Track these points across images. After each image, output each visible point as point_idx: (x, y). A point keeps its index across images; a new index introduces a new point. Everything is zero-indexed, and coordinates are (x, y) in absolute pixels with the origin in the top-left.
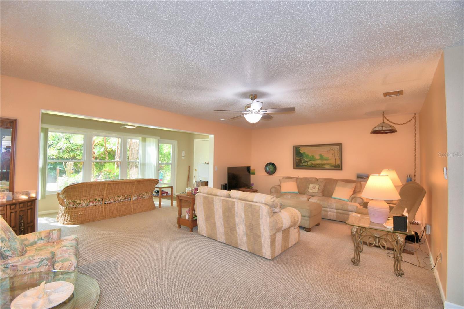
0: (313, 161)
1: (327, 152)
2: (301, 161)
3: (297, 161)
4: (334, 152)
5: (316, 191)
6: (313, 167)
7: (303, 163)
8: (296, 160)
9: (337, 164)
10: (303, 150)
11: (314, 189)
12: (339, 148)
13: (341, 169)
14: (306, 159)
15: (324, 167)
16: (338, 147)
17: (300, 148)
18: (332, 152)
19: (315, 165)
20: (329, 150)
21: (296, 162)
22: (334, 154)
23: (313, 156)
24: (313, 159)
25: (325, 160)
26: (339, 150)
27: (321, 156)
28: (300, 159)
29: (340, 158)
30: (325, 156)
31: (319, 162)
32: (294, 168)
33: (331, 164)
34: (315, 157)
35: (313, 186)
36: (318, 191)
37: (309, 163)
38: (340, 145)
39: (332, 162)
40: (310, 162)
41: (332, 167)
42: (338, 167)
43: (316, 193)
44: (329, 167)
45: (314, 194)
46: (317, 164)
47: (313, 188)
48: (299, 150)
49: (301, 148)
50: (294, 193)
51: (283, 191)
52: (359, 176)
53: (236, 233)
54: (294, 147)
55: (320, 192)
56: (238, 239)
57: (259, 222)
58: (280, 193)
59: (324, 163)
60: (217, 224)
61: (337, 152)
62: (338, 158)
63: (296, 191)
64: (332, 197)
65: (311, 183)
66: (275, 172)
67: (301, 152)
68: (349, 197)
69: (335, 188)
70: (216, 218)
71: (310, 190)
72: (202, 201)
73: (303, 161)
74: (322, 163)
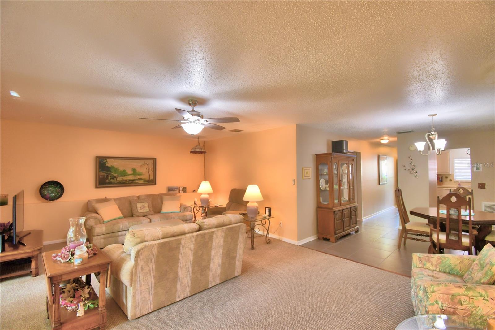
0: (125, 176)
1: (141, 166)
2: (107, 176)
3: (101, 177)
4: (148, 167)
5: (147, 209)
6: (124, 183)
7: (111, 179)
8: (99, 176)
9: (150, 179)
10: (110, 163)
11: (144, 208)
12: (153, 163)
13: (154, 183)
14: (114, 175)
15: (137, 183)
16: (152, 161)
17: (106, 160)
18: (146, 166)
19: (127, 181)
20: (143, 164)
21: (100, 179)
22: (148, 169)
23: (124, 171)
24: (124, 173)
25: (139, 175)
26: (153, 164)
27: (134, 170)
28: (106, 174)
29: (153, 173)
30: (139, 170)
31: (131, 177)
32: (97, 187)
33: (145, 179)
34: (127, 172)
35: (141, 205)
36: (149, 209)
37: (119, 179)
38: (154, 160)
39: (146, 177)
40: (120, 177)
41: (146, 182)
42: (152, 182)
43: (148, 212)
44: (143, 183)
46: (129, 180)
47: (142, 207)
48: (105, 163)
49: (108, 160)
50: (119, 218)
51: (106, 219)
52: (170, 189)
53: (209, 270)
54: (98, 158)
55: (151, 209)
56: (210, 277)
57: (238, 242)
58: (103, 223)
59: (137, 178)
60: (179, 277)
61: (151, 167)
62: (151, 173)
63: (121, 215)
64: (161, 212)
65: (138, 203)
66: (61, 195)
67: (109, 165)
68: (179, 208)
69: (162, 203)
70: (179, 268)
71: (139, 211)
72: (155, 254)
73: (111, 177)
74: (135, 178)
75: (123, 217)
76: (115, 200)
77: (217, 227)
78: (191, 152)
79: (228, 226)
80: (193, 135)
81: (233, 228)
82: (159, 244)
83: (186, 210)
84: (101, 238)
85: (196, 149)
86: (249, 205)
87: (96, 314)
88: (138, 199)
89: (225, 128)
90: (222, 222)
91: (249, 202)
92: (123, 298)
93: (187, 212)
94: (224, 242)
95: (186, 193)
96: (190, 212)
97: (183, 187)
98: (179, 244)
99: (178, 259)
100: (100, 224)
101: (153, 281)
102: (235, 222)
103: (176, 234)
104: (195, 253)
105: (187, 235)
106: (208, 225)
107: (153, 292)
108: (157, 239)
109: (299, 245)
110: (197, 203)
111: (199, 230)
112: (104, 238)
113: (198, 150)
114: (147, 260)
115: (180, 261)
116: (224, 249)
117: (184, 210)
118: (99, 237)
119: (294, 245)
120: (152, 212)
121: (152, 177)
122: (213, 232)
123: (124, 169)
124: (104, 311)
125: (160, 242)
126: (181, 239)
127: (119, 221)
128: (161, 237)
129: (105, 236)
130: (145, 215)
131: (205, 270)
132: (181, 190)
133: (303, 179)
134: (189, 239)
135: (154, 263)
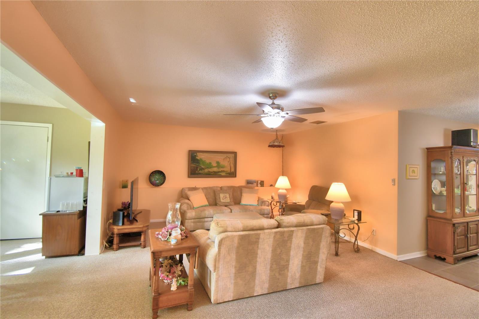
0: (210, 168)
1: (224, 159)
2: (197, 168)
3: (192, 168)
4: (230, 160)
5: (228, 200)
6: (209, 174)
7: (199, 170)
8: (191, 167)
9: (231, 171)
10: (200, 156)
11: (226, 198)
12: (234, 156)
13: (235, 176)
14: (202, 166)
15: (220, 175)
16: (233, 155)
17: (196, 153)
18: (228, 159)
19: (212, 173)
20: (226, 158)
21: (191, 170)
22: (229, 162)
23: (210, 163)
24: (210, 166)
25: (222, 167)
26: (234, 158)
27: (218, 163)
28: (196, 166)
29: (234, 166)
30: (222, 163)
31: (215, 169)
32: (189, 177)
33: (227, 171)
34: (212, 164)
35: (224, 195)
36: (230, 200)
37: (206, 171)
38: (235, 154)
39: (227, 169)
40: (207, 169)
41: (228, 175)
42: (233, 174)
43: (229, 202)
44: (224, 175)
45: (227, 204)
46: (214, 172)
47: (224, 197)
48: (196, 156)
49: (197, 153)
50: (205, 206)
51: (195, 206)
52: (249, 182)
53: (288, 271)
54: (190, 152)
55: (232, 200)
56: (289, 278)
57: (320, 246)
58: (193, 209)
59: (220, 170)
60: (258, 272)
61: (232, 160)
62: (232, 166)
63: (207, 203)
64: (241, 204)
65: (220, 193)
66: (164, 182)
67: (198, 158)
68: (257, 202)
69: (241, 195)
70: (258, 263)
71: (222, 201)
72: (235, 245)
73: (199, 168)
74: (219, 171)
75: (208, 205)
76: (203, 189)
77: (297, 226)
78: (270, 146)
79: (309, 227)
80: (273, 128)
81: (314, 229)
82: (239, 236)
83: (263, 204)
84: (191, 222)
85: (275, 143)
86: (332, 205)
87: (186, 291)
88: (221, 190)
89: (307, 120)
90: (303, 221)
91: (332, 202)
92: (208, 280)
93: (264, 206)
94: (305, 243)
95: (263, 187)
96: (267, 206)
97: (261, 181)
98: (258, 239)
99: (257, 254)
100: (191, 209)
101: (233, 270)
102: (318, 223)
103: (255, 228)
104: (274, 251)
105: (266, 231)
106: (287, 223)
107: (234, 282)
108: (238, 230)
109: (399, 260)
110: (274, 198)
111: (277, 227)
112: (194, 222)
113: (276, 144)
114: (229, 250)
115: (258, 256)
116: (304, 251)
117: (261, 203)
118: (190, 221)
119: (392, 259)
120: (233, 203)
121: (233, 170)
122: (292, 231)
123: (210, 162)
124: (192, 290)
125: (240, 234)
126: (260, 234)
127: (205, 208)
128: (242, 229)
129: (195, 220)
130: (227, 205)
131: (284, 270)
132: (259, 183)
133: (406, 179)
134: (267, 235)
135: (234, 253)
